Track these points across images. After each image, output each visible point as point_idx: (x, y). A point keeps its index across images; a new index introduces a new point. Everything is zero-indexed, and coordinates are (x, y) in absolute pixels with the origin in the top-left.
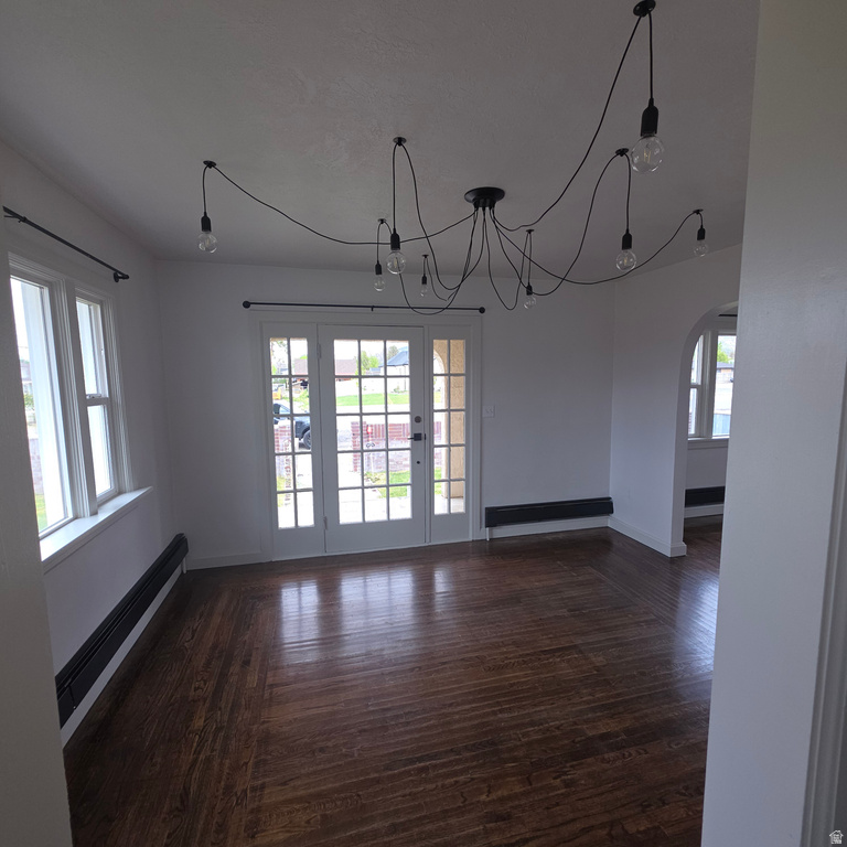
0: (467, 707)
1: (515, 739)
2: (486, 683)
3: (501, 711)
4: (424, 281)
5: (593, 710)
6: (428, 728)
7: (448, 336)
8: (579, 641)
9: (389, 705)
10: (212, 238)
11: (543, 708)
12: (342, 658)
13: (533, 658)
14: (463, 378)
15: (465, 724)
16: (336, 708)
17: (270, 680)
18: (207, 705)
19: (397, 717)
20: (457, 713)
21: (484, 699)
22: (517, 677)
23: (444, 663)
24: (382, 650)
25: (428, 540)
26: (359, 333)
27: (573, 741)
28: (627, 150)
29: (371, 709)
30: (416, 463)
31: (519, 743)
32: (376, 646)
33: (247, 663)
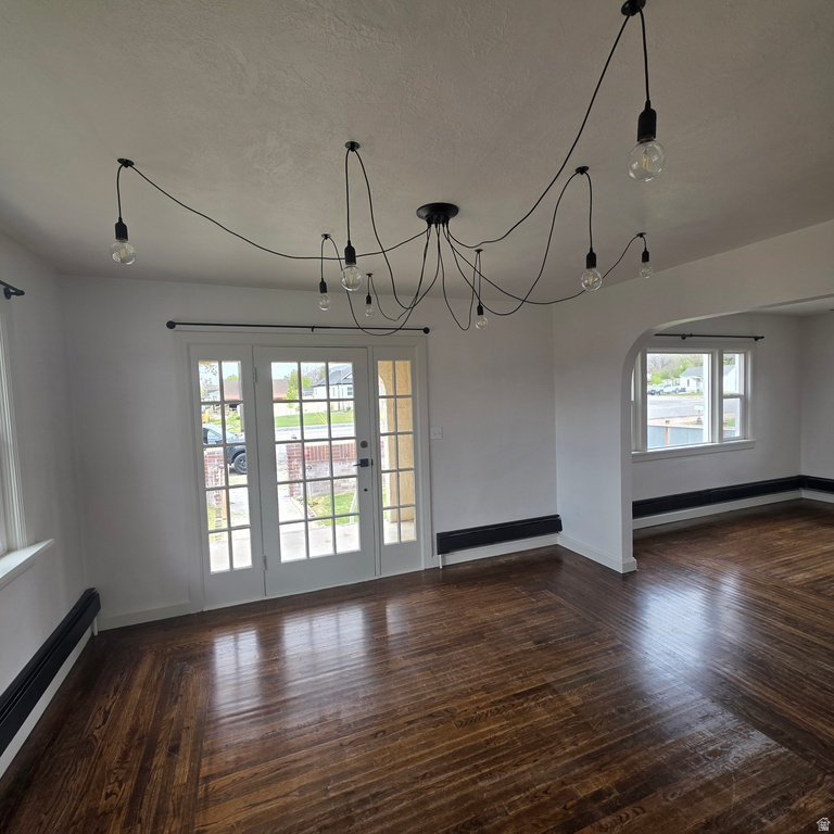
0: (442, 777)
1: (501, 814)
2: (460, 743)
3: (481, 778)
4: (369, 300)
5: (579, 763)
6: (401, 812)
7: (393, 357)
8: (550, 679)
9: (353, 788)
10: (129, 247)
11: (525, 767)
12: (292, 730)
13: (506, 704)
14: (410, 399)
15: (443, 801)
16: (288, 800)
17: (204, 771)
18: (122, 818)
19: (364, 802)
20: (432, 787)
21: (460, 765)
22: (491, 731)
23: (410, 723)
24: (338, 713)
25: (378, 573)
26: (299, 355)
27: (565, 808)
28: (587, 168)
29: (332, 795)
30: (363, 490)
31: (505, 819)
32: (330, 710)
33: (174, 749)
